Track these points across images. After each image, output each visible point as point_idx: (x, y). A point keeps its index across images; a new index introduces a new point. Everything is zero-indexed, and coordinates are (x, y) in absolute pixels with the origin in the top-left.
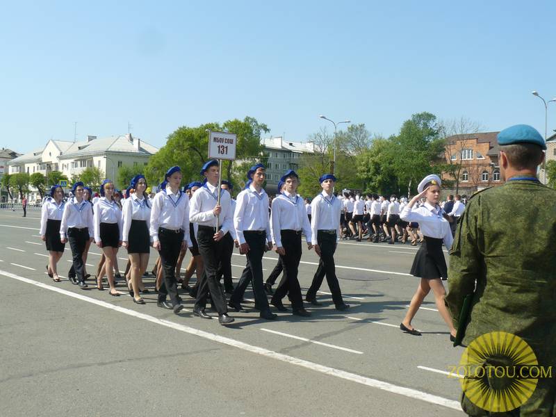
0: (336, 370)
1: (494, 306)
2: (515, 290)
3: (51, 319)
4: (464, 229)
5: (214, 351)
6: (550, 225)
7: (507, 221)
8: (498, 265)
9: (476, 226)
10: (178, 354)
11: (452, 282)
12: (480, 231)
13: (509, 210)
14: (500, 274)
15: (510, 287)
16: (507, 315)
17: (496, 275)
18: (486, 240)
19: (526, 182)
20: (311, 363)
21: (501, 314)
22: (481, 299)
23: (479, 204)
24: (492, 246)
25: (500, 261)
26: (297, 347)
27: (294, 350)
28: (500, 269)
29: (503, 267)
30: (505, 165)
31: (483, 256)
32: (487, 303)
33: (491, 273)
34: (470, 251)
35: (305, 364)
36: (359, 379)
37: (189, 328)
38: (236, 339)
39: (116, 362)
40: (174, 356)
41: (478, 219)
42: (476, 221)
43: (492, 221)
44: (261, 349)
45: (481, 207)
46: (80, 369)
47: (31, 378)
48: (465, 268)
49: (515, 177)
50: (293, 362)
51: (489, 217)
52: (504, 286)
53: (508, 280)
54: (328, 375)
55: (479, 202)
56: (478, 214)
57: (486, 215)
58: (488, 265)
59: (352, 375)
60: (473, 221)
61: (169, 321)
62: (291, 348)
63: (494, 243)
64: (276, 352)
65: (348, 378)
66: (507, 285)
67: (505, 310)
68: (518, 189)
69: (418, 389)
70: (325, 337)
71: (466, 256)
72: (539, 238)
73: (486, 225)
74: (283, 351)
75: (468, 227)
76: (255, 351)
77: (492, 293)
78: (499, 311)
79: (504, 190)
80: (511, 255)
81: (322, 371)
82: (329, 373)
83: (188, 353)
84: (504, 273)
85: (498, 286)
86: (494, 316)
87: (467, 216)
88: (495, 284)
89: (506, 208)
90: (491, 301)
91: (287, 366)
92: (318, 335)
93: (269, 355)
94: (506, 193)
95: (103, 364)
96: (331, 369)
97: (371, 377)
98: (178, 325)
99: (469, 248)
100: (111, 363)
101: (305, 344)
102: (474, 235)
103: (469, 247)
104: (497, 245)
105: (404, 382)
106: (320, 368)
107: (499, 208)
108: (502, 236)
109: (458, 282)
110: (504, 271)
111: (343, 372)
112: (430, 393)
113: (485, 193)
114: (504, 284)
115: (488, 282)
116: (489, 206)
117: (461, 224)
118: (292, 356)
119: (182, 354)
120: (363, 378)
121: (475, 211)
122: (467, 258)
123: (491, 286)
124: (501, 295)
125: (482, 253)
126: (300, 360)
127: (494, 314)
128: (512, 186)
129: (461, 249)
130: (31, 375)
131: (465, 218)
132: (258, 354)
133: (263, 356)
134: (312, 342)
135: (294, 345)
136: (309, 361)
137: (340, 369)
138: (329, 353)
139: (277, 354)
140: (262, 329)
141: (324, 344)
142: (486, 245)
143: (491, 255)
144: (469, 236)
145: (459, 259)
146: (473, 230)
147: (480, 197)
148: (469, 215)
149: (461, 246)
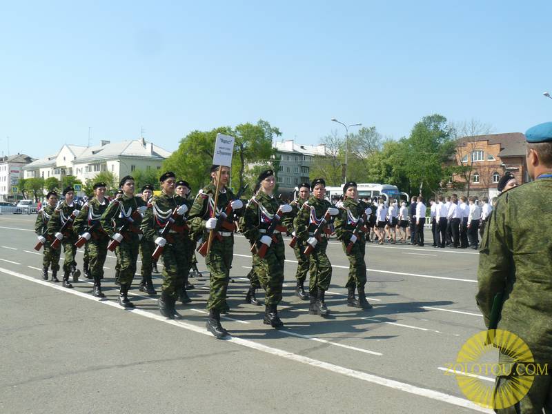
0: (356, 372)
1: (524, 304)
2: (545, 287)
4: (492, 226)
5: (232, 353)
7: (534, 218)
8: (527, 262)
9: (504, 223)
10: (197, 356)
11: (481, 280)
13: (536, 207)
14: (529, 271)
15: (539, 284)
16: (537, 312)
17: (525, 272)
18: (515, 237)
20: (330, 365)
21: (531, 312)
22: (510, 296)
23: (507, 202)
24: (520, 243)
25: (529, 258)
26: (315, 348)
27: (312, 352)
28: (529, 266)
29: (532, 264)
30: (535, 163)
31: (512, 254)
32: (517, 302)
33: (520, 270)
34: (499, 248)
35: (325, 365)
38: (254, 341)
39: (136, 364)
40: (193, 357)
41: (506, 216)
42: (504, 218)
43: (520, 219)
44: (280, 351)
45: (508, 205)
46: (101, 371)
47: (51, 380)
48: (494, 266)
49: (544, 175)
50: (313, 364)
51: (516, 215)
52: (534, 284)
53: (537, 277)
54: (348, 377)
55: (507, 199)
56: (505, 212)
57: (513, 213)
59: (373, 376)
60: (501, 218)
61: (187, 323)
62: (310, 350)
63: (522, 239)
64: (295, 354)
65: (369, 380)
66: (536, 282)
67: (535, 308)
68: (546, 187)
69: (440, 390)
70: (343, 339)
71: (494, 253)
73: (513, 222)
74: (303, 353)
75: (496, 225)
76: (273, 353)
77: (522, 291)
78: (529, 309)
80: (539, 252)
81: (342, 372)
82: (349, 375)
83: (207, 355)
84: (533, 270)
85: (529, 284)
86: (524, 314)
87: (495, 214)
88: (525, 281)
89: (533, 205)
90: (521, 299)
91: (306, 367)
92: (336, 337)
93: (289, 356)
94: (534, 191)
95: (123, 366)
96: (351, 370)
97: (392, 379)
98: (196, 327)
99: (498, 245)
100: (130, 365)
101: (324, 345)
102: (502, 232)
104: (524, 242)
105: (425, 384)
106: (340, 370)
107: (527, 206)
108: (529, 233)
109: (488, 280)
110: (533, 268)
111: (363, 374)
112: (453, 395)
113: (514, 190)
114: (534, 282)
116: (517, 204)
117: (490, 222)
118: (311, 357)
119: (202, 356)
120: (384, 379)
121: (503, 208)
122: (496, 255)
123: (521, 284)
124: (531, 293)
125: (511, 250)
126: (319, 362)
127: (524, 312)
129: (489, 246)
130: (50, 378)
131: (493, 216)
132: (278, 356)
133: (282, 358)
134: (330, 343)
135: (313, 346)
136: (328, 362)
137: (360, 370)
138: (349, 355)
139: (296, 355)
140: (280, 331)
141: (343, 346)
142: (515, 242)
143: (520, 252)
144: (497, 233)
145: (488, 257)
146: (501, 228)
147: (508, 194)
148: (497, 213)
149: (490, 243)
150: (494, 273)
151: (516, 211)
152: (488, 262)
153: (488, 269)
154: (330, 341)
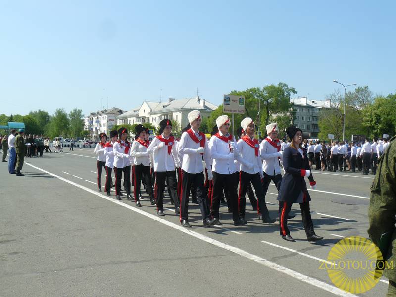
0: (310, 278)
3: (112, 227)
4: (384, 168)
5: (220, 257)
10: (192, 258)
11: (372, 217)
20: (292, 271)
26: (285, 257)
27: (282, 260)
35: (288, 271)
36: (327, 287)
37: (208, 238)
38: (240, 248)
39: (145, 261)
40: (189, 259)
44: (256, 257)
46: (118, 265)
47: (81, 269)
50: (278, 269)
54: (303, 282)
59: (322, 283)
60: (392, 162)
61: (196, 232)
62: (279, 258)
64: (268, 260)
65: (318, 286)
70: (310, 250)
71: (385, 194)
74: (273, 260)
75: (387, 167)
76: (251, 259)
81: (299, 278)
82: (304, 280)
83: (200, 258)
87: (386, 157)
91: (273, 271)
92: (305, 248)
93: (262, 262)
95: (135, 262)
96: (307, 277)
98: (201, 235)
100: (140, 262)
101: (293, 254)
102: (393, 174)
103: (387, 185)
106: (299, 276)
109: (377, 218)
111: (316, 280)
118: (278, 264)
119: (196, 258)
120: (331, 286)
122: (386, 196)
126: (284, 268)
129: (381, 187)
130: (81, 267)
131: (385, 159)
132: (254, 261)
133: (256, 263)
134: (298, 253)
135: (284, 255)
136: (291, 269)
137: (314, 277)
138: (309, 264)
139: (268, 262)
140: (263, 241)
141: (308, 256)
144: (388, 176)
145: (379, 196)
146: (391, 170)
148: (389, 156)
149: (381, 184)
150: (384, 211)
152: (379, 202)
153: (379, 207)
154: (299, 251)
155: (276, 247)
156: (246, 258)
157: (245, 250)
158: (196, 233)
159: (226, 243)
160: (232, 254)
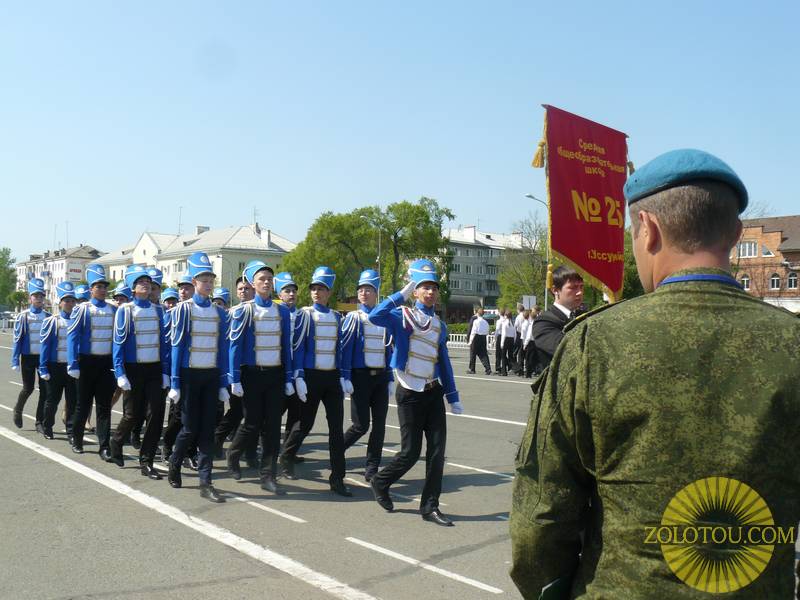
4: (545, 409)
5: (245, 580)
6: (764, 403)
7: (649, 390)
8: (627, 504)
9: (573, 404)
11: (518, 541)
12: (583, 417)
14: (631, 528)
17: (623, 529)
18: (598, 439)
19: (705, 286)
22: (588, 587)
24: (614, 456)
25: (632, 495)
26: (392, 575)
27: (383, 583)
28: (631, 515)
30: (654, 246)
31: (593, 478)
33: (613, 522)
40: (172, 588)
41: (578, 384)
42: (574, 390)
44: (327, 579)
45: (584, 357)
51: (603, 381)
52: (643, 560)
55: (583, 339)
56: (578, 373)
57: (596, 375)
58: (606, 504)
60: (567, 390)
61: (202, 519)
62: (378, 579)
63: (617, 447)
64: (350, 586)
68: (683, 307)
70: (450, 556)
72: (736, 435)
73: (597, 403)
74: (364, 585)
75: (555, 405)
76: (316, 583)
77: (614, 573)
79: (645, 309)
83: (197, 585)
85: (628, 557)
87: (555, 377)
88: (621, 552)
89: (648, 357)
92: (439, 552)
93: (336, 591)
94: (651, 317)
98: (212, 527)
99: (556, 458)
101: (411, 569)
102: (570, 425)
104: (624, 452)
114: (642, 554)
115: (605, 546)
119: (187, 585)
121: (573, 363)
122: (552, 485)
123: (611, 556)
125: (590, 471)
128: (668, 298)
132: (319, 588)
133: (324, 595)
134: (423, 565)
135: (388, 572)
139: (351, 590)
140: (348, 539)
141: (442, 572)
142: (599, 451)
143: (610, 477)
144: (557, 429)
145: (535, 484)
147: (586, 327)
148: (559, 375)
149: (539, 451)
151: (604, 369)
152: (535, 499)
153: (533, 516)
154: (423, 561)
155: (376, 552)
156: (304, 582)
157: (305, 562)
158: (203, 522)
159: (264, 547)
160: (273, 571)
